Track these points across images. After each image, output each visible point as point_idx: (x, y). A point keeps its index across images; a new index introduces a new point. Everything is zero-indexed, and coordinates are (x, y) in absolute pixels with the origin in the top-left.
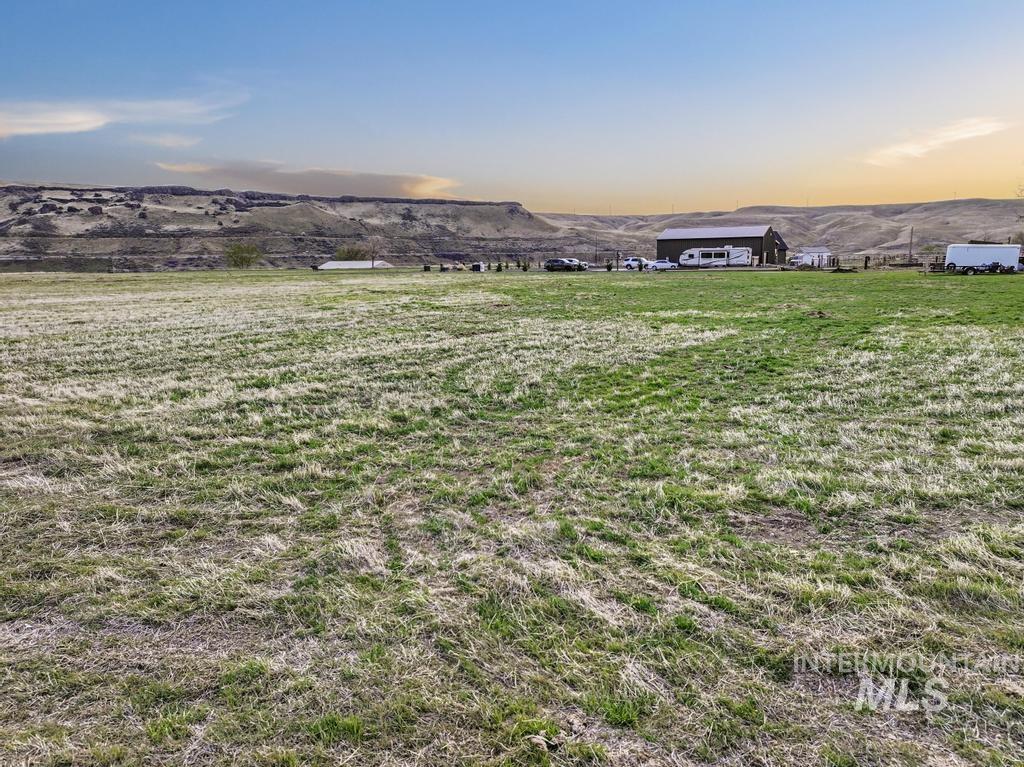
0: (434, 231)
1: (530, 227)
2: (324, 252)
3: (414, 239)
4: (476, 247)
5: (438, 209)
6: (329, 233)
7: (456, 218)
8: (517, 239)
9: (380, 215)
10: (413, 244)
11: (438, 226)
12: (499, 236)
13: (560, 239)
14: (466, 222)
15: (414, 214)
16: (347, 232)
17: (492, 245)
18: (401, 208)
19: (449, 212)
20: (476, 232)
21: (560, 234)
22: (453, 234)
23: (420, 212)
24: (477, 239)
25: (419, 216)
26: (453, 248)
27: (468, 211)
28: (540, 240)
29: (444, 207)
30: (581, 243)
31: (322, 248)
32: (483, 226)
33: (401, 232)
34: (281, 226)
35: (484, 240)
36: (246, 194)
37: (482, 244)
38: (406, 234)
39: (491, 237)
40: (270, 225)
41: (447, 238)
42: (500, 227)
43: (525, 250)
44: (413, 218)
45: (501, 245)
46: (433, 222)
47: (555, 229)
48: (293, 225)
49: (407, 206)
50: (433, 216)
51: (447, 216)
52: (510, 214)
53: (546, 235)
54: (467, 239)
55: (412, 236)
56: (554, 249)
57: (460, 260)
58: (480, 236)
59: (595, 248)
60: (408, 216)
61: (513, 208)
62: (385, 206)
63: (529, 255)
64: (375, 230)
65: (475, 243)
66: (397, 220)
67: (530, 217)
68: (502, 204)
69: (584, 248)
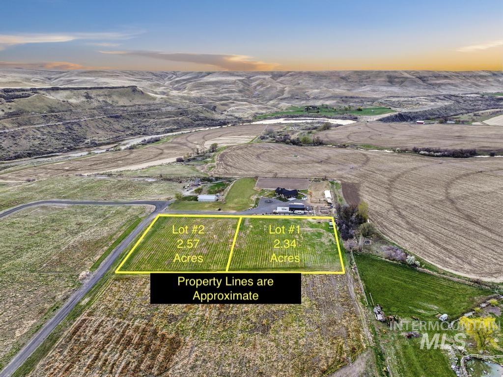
0: (103, 104)
1: (144, 98)
2: (58, 121)
3: (94, 109)
4: (123, 110)
5: (100, 92)
6: (56, 110)
7: (110, 96)
8: (139, 105)
9: (75, 97)
10: (95, 112)
11: (103, 101)
12: (131, 104)
13: (158, 104)
14: (115, 98)
15: (90, 95)
16: (64, 109)
17: (130, 109)
18: (83, 92)
19: (106, 93)
20: (121, 103)
21: (157, 101)
22: (111, 105)
23: (93, 94)
24: (122, 106)
25: (93, 96)
26: (114, 112)
27: (114, 92)
28: (149, 105)
29: (102, 90)
30: (167, 106)
31: (56, 119)
32: (123, 99)
33: (87, 106)
34: (33, 109)
35: (125, 106)
36: (4, 90)
37: (125, 109)
38: (90, 107)
39: (128, 105)
40: (27, 109)
41: (109, 107)
42: (131, 99)
43: (144, 111)
44: (91, 98)
45: (134, 109)
46: (101, 99)
47: (154, 99)
48: (38, 107)
49: (85, 91)
50: (99, 96)
51: (106, 95)
52: (133, 93)
53: (151, 102)
54: (118, 107)
55: (93, 107)
56: (157, 109)
57: (118, 118)
58: (123, 104)
59: (174, 108)
60: (88, 97)
61: (134, 89)
62: (75, 91)
63: (147, 113)
64: (77, 106)
65: (122, 108)
66: (84, 99)
67: (142, 93)
68: (128, 87)
69: (169, 109)
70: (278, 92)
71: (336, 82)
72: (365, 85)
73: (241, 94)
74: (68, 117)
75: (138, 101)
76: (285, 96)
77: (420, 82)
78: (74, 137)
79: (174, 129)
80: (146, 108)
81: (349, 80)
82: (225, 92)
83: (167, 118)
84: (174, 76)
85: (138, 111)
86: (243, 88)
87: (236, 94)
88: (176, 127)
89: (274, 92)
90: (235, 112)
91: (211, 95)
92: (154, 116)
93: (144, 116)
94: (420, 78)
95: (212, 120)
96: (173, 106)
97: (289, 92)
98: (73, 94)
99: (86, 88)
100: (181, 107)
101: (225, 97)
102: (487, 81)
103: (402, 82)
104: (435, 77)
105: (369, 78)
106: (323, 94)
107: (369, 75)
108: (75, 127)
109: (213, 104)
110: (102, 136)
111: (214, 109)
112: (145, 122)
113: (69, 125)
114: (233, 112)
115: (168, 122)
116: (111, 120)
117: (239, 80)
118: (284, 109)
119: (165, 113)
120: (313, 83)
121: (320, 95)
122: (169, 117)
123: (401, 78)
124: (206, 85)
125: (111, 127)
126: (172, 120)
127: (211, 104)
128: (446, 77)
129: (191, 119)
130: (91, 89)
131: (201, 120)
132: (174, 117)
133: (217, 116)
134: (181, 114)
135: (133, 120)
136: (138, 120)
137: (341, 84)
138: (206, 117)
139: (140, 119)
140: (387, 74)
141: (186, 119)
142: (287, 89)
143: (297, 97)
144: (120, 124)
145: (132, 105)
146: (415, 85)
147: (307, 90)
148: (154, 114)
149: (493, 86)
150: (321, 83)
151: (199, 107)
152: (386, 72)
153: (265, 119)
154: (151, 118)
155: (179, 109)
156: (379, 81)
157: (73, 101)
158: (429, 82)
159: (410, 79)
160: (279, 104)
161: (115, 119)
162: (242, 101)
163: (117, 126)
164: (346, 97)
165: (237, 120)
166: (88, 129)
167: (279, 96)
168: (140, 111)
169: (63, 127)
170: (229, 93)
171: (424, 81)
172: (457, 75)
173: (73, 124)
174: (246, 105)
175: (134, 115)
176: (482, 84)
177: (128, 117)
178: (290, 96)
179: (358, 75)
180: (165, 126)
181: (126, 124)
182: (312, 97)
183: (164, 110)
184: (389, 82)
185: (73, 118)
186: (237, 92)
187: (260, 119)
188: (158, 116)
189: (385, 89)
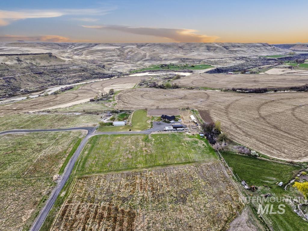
0: (30, 65)
1: (57, 61)
3: (24, 68)
4: (44, 69)
5: (27, 57)
7: (34, 59)
8: (55, 65)
9: (9, 60)
10: (25, 70)
11: (30, 63)
13: (67, 64)
14: (38, 61)
15: (20, 59)
16: (3, 68)
17: (48, 68)
18: (15, 57)
20: (42, 64)
21: (66, 63)
22: (36, 65)
23: (22, 58)
24: (43, 66)
25: (22, 59)
26: (38, 70)
27: (37, 57)
28: (61, 65)
30: (74, 66)
32: (43, 62)
33: (19, 67)
35: (45, 66)
37: (46, 68)
38: (21, 67)
39: (47, 65)
41: (34, 67)
42: (48, 61)
43: (58, 69)
44: (21, 61)
45: (51, 68)
46: (28, 62)
47: (64, 61)
49: (17, 56)
50: (27, 59)
51: (31, 59)
52: (50, 57)
53: (63, 63)
54: (40, 67)
55: (23, 67)
56: (67, 68)
57: (41, 74)
58: (44, 65)
59: (78, 67)
60: (19, 60)
61: (50, 55)
62: (10, 57)
63: (60, 70)
64: (11, 67)
65: (43, 68)
66: (16, 62)
67: (56, 57)
68: (46, 53)
69: (75, 67)
70: (142, 56)
71: (177, 50)
72: (193, 51)
73: (119, 58)
74: (6, 74)
75: (53, 63)
76: (147, 58)
77: (225, 50)
78: (13, 87)
79: (80, 81)
80: (59, 67)
81: (184, 49)
82: (109, 56)
83: (74, 73)
84: (73, 46)
85: (54, 69)
86: (120, 54)
87: (116, 57)
88: (80, 79)
89: (140, 56)
90: (118, 69)
91: (100, 58)
92: (65, 72)
93: (59, 73)
94: (225, 47)
95: (104, 74)
96: (77, 66)
97: (149, 56)
98: (8, 58)
99: (17, 55)
100: (83, 66)
101: (109, 59)
102: (261, 49)
103: (215, 50)
104: (233, 46)
105: (196, 47)
106: (170, 57)
107: (195, 45)
108: (12, 81)
109: (103, 64)
110: (31, 86)
111: (104, 67)
112: (60, 76)
113: (8, 79)
114: (116, 69)
115: (75, 76)
116: (37, 76)
117: (117, 49)
118: (148, 66)
119: (72, 70)
120: (163, 50)
121: (169, 57)
122: (76, 73)
123: (214, 47)
124: (96, 52)
125: (37, 80)
126: (78, 75)
127: (101, 64)
128: (239, 47)
129: (90, 74)
130: (20, 55)
131: (96, 74)
132: (78, 73)
133: (106, 72)
134: (83, 71)
135: (51, 75)
136: (55, 75)
137: (179, 51)
138: (99, 73)
139: (56, 75)
140: (206, 45)
141: (87, 74)
142: (148, 54)
143: (154, 59)
144: (43, 78)
145: (49, 65)
146: (223, 51)
147: (160, 55)
148: (65, 71)
149: (264, 51)
150: (168, 50)
151: (94, 66)
152: (205, 43)
153: (137, 73)
154: (63, 74)
155: (81, 67)
156: (202, 49)
157: (8, 63)
158: (230, 49)
159: (219, 48)
160: (144, 63)
161: (39, 75)
162: (120, 62)
163: (41, 80)
164: (184, 59)
165: (119, 74)
166: (21, 82)
167: (143, 58)
168: (55, 69)
169: (3, 81)
170: (112, 57)
171: (227, 49)
172: (245, 45)
173: (10, 78)
174: (123, 64)
175: (52, 72)
176: (258, 51)
177: (48, 73)
178: (150, 58)
179: (189, 45)
180: (73, 79)
181: (47, 77)
182: (164, 59)
183: (71, 68)
184: (207, 49)
185: (10, 74)
186: (116, 56)
187: (134, 73)
188: (68, 72)
189: (205, 54)
